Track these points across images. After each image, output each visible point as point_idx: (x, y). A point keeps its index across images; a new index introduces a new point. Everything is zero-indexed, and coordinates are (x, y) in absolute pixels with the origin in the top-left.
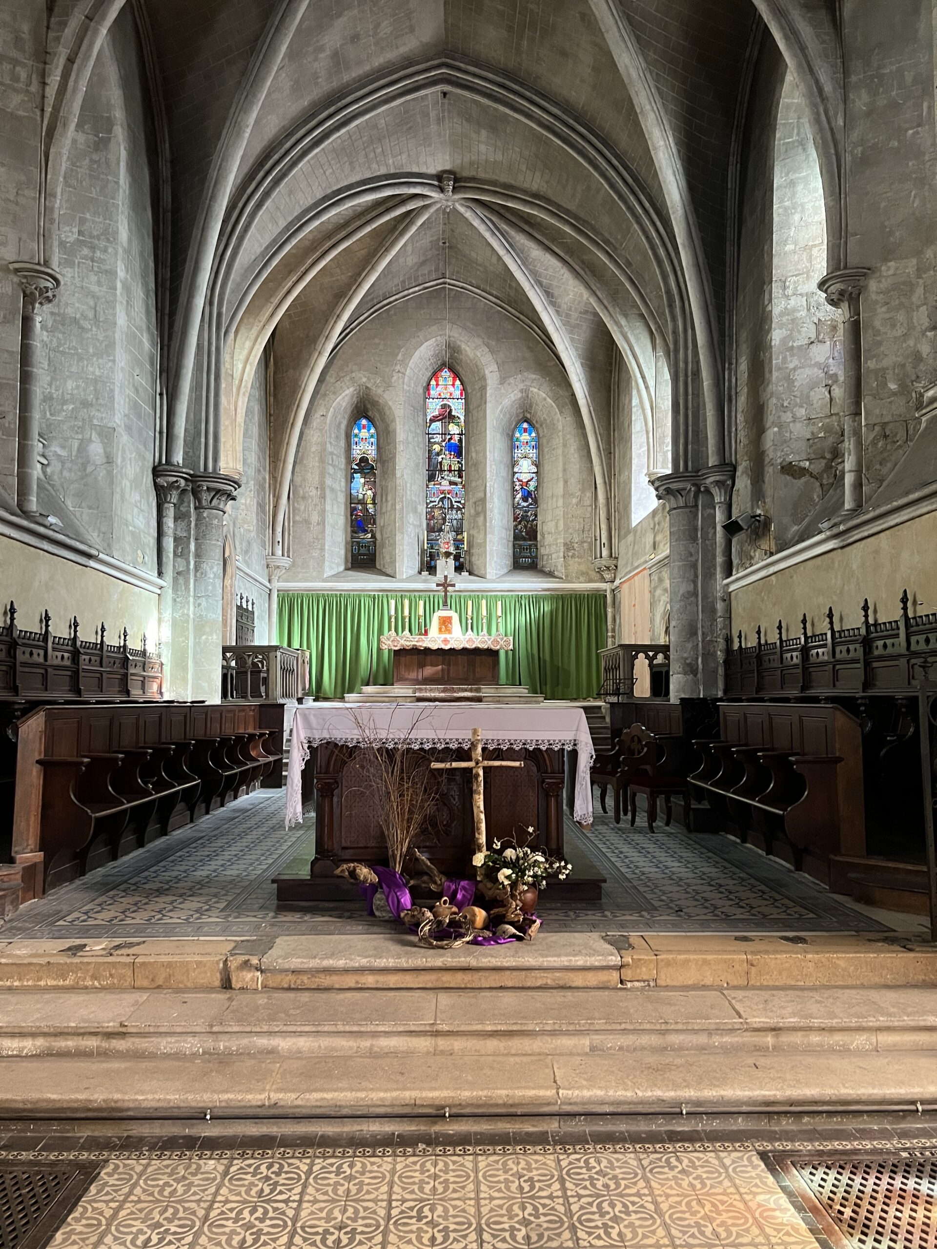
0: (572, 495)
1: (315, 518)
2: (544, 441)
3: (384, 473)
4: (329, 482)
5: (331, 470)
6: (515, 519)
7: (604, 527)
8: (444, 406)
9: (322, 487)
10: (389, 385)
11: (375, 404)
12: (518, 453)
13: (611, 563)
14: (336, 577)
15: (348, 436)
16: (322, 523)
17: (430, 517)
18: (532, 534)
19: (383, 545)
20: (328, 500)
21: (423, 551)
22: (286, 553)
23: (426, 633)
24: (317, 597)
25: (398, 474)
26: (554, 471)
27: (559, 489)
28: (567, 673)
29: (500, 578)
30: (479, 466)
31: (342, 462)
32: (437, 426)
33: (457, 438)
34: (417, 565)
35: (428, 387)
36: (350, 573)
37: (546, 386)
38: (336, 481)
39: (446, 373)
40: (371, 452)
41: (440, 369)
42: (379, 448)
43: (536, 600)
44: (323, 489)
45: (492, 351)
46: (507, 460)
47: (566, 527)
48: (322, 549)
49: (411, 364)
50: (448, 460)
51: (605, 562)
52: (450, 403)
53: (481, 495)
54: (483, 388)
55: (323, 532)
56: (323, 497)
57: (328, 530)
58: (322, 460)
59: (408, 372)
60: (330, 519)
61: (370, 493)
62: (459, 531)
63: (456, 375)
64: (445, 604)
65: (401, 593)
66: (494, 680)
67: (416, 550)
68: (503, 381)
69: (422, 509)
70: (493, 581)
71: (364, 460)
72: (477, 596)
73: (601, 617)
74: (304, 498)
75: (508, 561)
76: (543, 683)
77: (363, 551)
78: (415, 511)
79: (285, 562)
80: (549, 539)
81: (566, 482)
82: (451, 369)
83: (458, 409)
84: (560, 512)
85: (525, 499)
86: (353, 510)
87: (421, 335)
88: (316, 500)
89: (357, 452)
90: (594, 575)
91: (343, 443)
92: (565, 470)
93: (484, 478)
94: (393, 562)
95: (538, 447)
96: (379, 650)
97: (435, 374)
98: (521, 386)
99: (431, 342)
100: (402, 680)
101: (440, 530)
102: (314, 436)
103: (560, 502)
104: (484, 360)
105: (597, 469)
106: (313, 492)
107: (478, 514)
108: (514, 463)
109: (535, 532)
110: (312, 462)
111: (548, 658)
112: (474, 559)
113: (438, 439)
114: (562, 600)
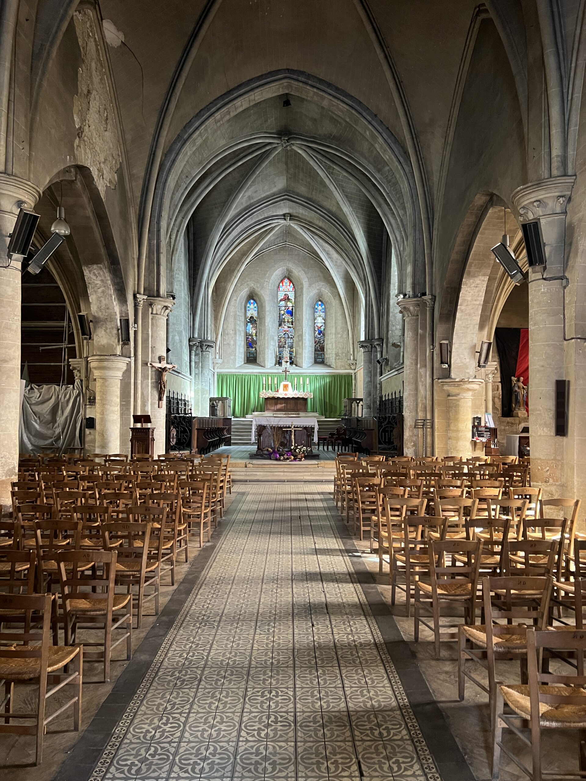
0: (339, 334)
1: (232, 343)
2: (327, 310)
3: (260, 323)
4: (238, 327)
5: (238, 322)
6: (315, 342)
7: (351, 347)
8: (285, 295)
9: (235, 330)
10: (263, 287)
11: (257, 295)
12: (317, 315)
13: (354, 362)
14: (240, 367)
15: (245, 307)
16: (235, 344)
17: (280, 341)
18: (322, 349)
19: (260, 353)
20: (238, 336)
21: (277, 356)
22: (220, 357)
23: (278, 391)
24: (233, 375)
25: (266, 324)
26: (331, 323)
27: (333, 331)
28: (336, 407)
29: (308, 368)
30: (300, 320)
31: (243, 319)
32: (283, 303)
33: (291, 308)
34: (274, 362)
35: (279, 287)
36: (246, 365)
37: (328, 288)
38: (241, 327)
39: (286, 281)
40: (255, 315)
41: (284, 279)
42: (258, 313)
43: (323, 377)
44: (235, 331)
45: (305, 273)
46: (312, 318)
47: (336, 347)
48: (235, 355)
49: (272, 278)
50: (287, 317)
51: (352, 361)
52: (288, 293)
53: (300, 333)
54: (302, 288)
55: (235, 348)
56: (235, 334)
57: (237, 348)
58: (235, 319)
59: (271, 281)
60: (238, 343)
61: (254, 331)
62: (291, 347)
63: (291, 281)
64: (286, 379)
65: (267, 375)
66: (305, 410)
67: (274, 356)
68: (310, 285)
69: (276, 338)
70: (305, 369)
71: (252, 317)
72: (298, 376)
73: (350, 384)
74: (228, 334)
75: (313, 360)
76: (326, 411)
77: (251, 355)
78: (273, 339)
79: (220, 361)
80: (329, 351)
81: (336, 328)
82: (289, 279)
83: (292, 296)
84: (333, 340)
85: (319, 334)
86: (247, 338)
87: (276, 266)
88: (233, 335)
89: (249, 315)
90: (347, 366)
91: (243, 311)
92: (336, 323)
93: (302, 326)
94: (264, 361)
95: (325, 312)
96: (259, 397)
97: (282, 281)
98: (318, 288)
99: (281, 269)
100: (268, 410)
101: (284, 347)
102: (232, 309)
103: (334, 336)
104: (302, 277)
105: (349, 323)
106: (231, 332)
107: (299, 341)
108: (315, 319)
109: (324, 348)
110: (231, 319)
111: (328, 401)
112: (298, 360)
113: (283, 308)
114: (335, 377)
